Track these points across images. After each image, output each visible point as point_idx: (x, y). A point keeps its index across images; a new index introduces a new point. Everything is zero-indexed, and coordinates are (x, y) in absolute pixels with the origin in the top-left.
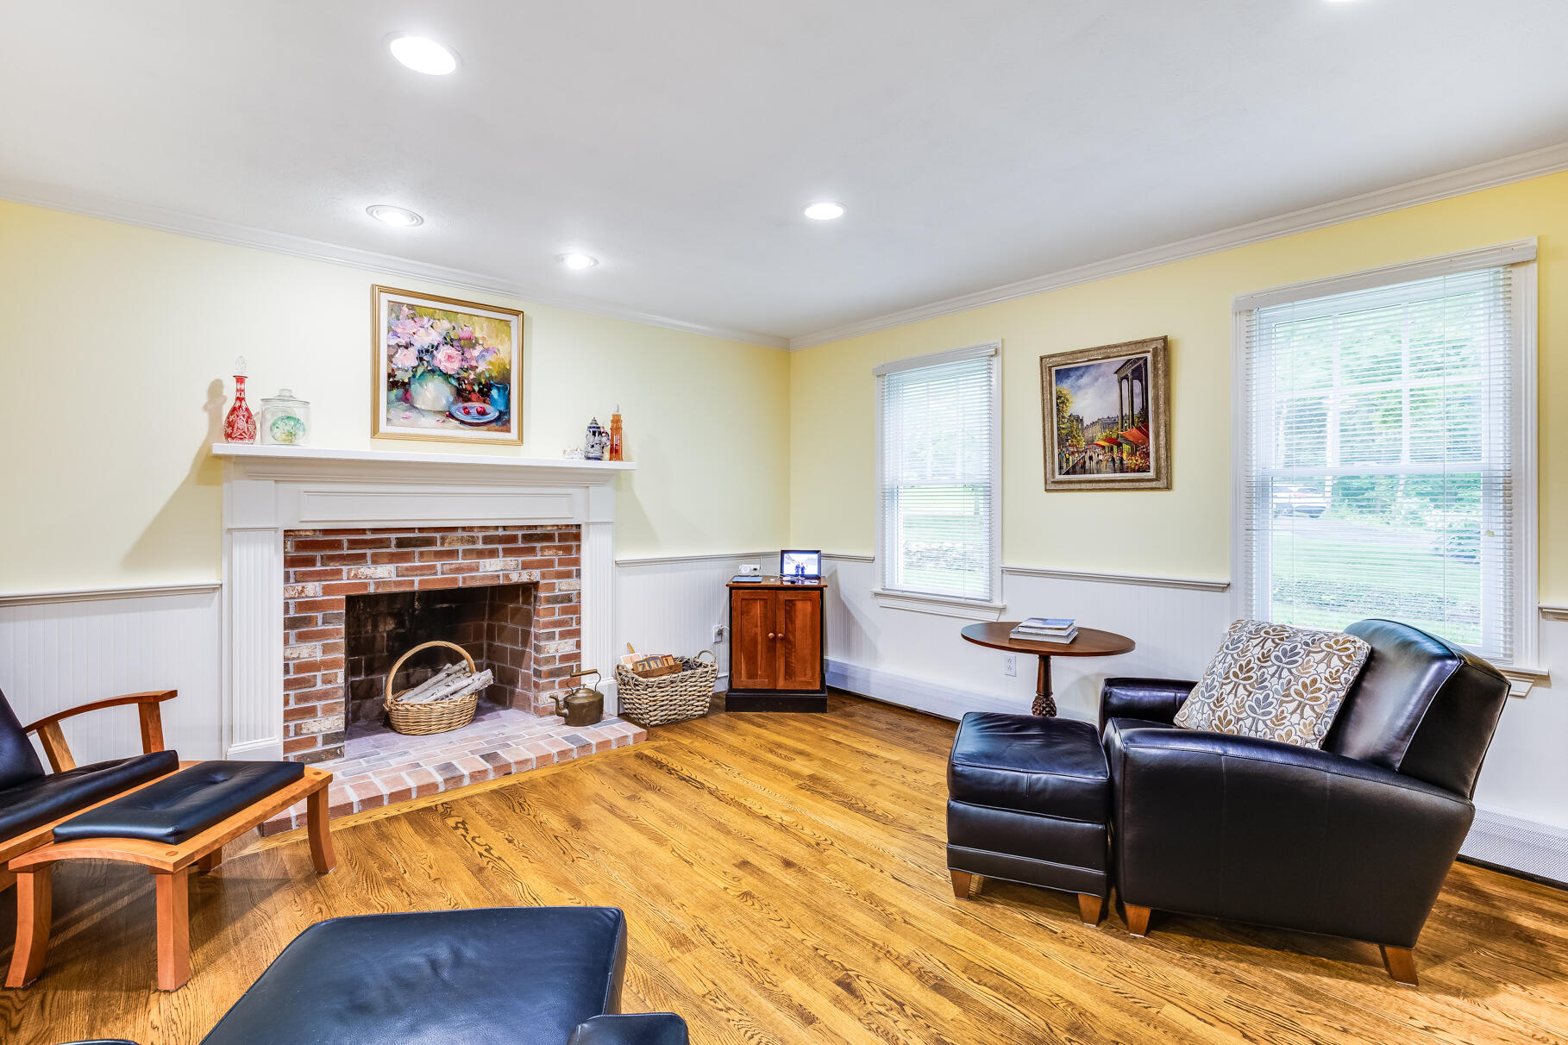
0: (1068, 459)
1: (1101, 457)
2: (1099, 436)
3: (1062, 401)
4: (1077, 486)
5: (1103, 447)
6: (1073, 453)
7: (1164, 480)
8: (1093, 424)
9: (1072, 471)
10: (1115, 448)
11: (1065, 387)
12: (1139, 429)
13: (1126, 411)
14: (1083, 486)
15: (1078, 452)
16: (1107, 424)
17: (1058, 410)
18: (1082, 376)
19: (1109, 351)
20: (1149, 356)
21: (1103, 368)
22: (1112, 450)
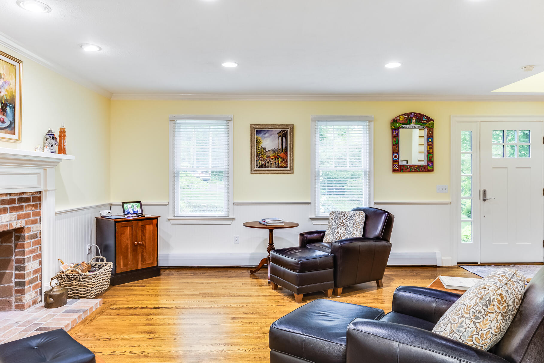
0: (260, 162)
1: (272, 162)
2: (271, 155)
3: (258, 141)
4: (263, 172)
5: (273, 159)
6: (262, 160)
7: (291, 171)
8: (269, 150)
9: (261, 167)
10: (276, 159)
11: (260, 137)
12: (284, 153)
13: (280, 147)
14: (265, 172)
15: (263, 160)
16: (274, 151)
17: (257, 145)
18: (266, 133)
19: (275, 126)
20: (288, 130)
21: (273, 132)
22: (275, 160)
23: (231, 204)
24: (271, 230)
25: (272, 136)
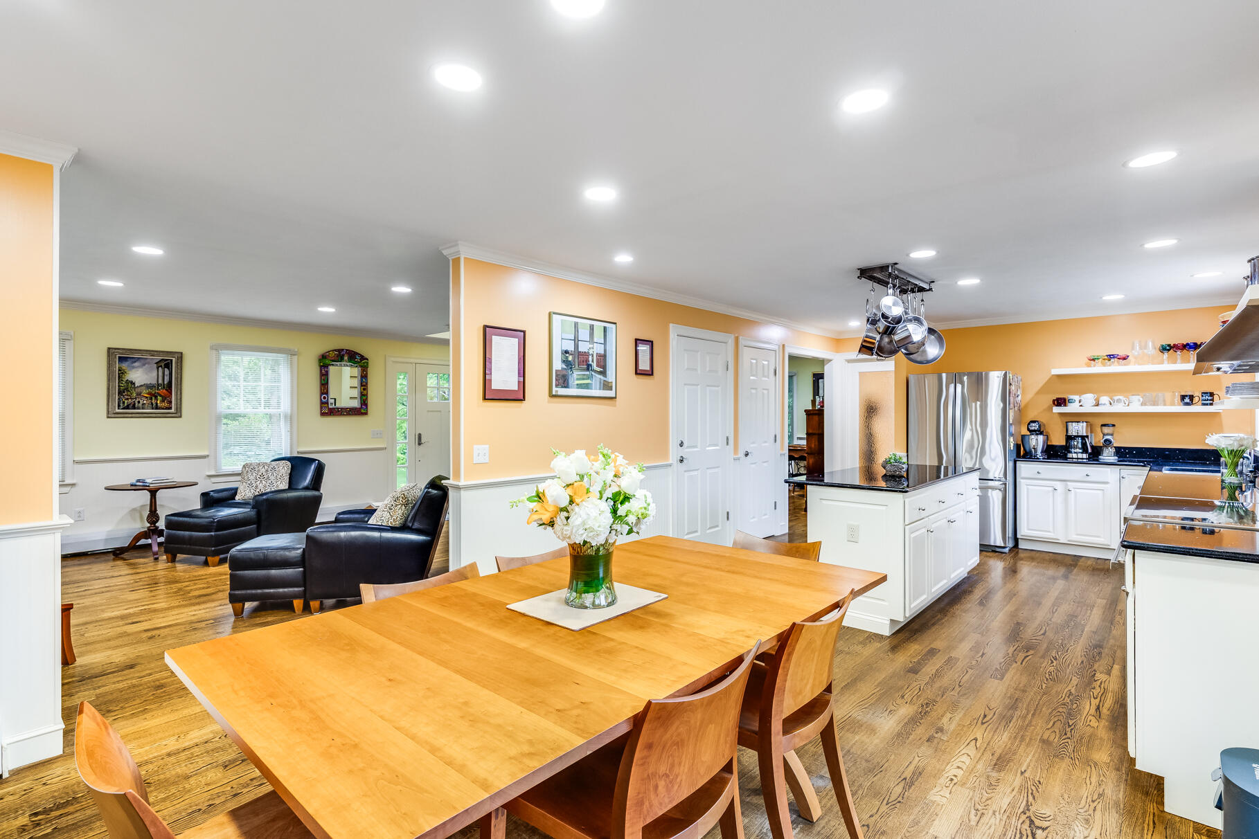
0: (124, 403)
1: (145, 402)
2: (145, 393)
3: (122, 373)
4: (130, 415)
5: (147, 397)
6: (128, 399)
7: (178, 414)
8: (141, 386)
9: (127, 408)
10: (153, 398)
11: (124, 366)
12: (166, 390)
13: (160, 382)
14: (133, 415)
15: (131, 399)
16: (148, 386)
17: (119, 377)
18: (135, 362)
19: (152, 353)
20: (174, 359)
21: (148, 360)
22: (151, 399)
23: (69, 463)
24: (153, 493)
25: (147, 365)
